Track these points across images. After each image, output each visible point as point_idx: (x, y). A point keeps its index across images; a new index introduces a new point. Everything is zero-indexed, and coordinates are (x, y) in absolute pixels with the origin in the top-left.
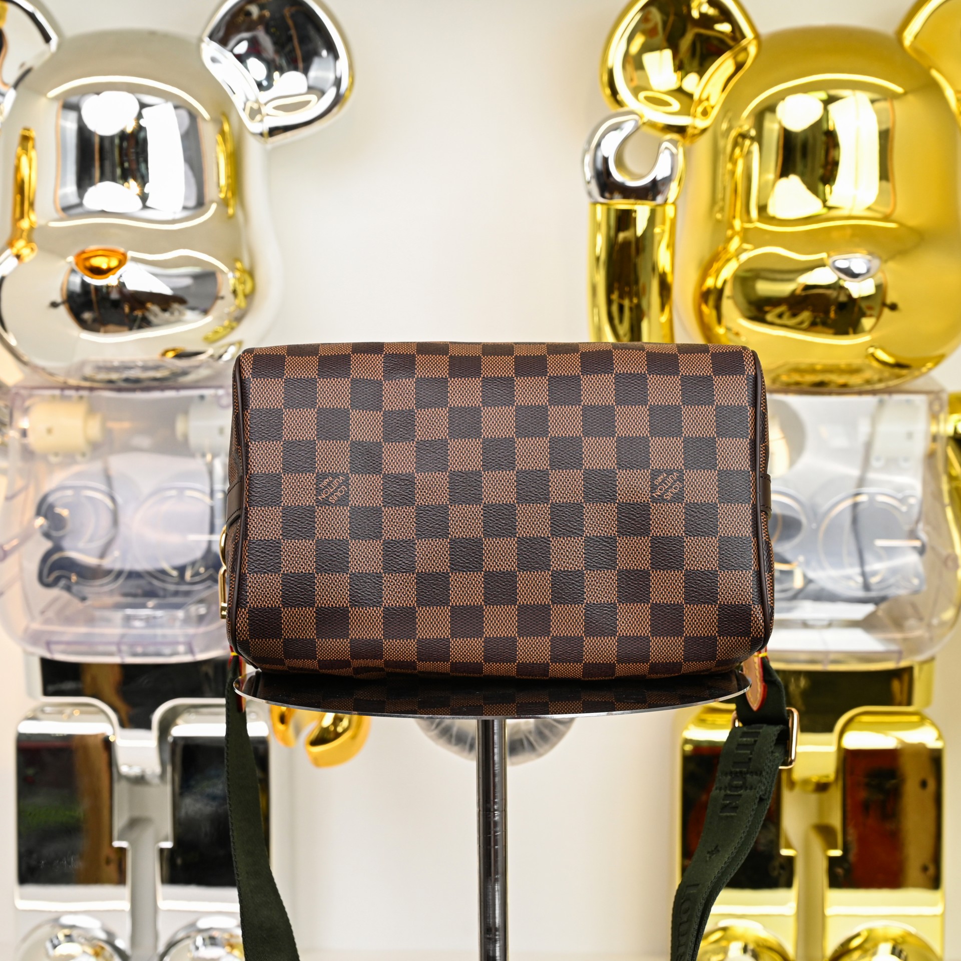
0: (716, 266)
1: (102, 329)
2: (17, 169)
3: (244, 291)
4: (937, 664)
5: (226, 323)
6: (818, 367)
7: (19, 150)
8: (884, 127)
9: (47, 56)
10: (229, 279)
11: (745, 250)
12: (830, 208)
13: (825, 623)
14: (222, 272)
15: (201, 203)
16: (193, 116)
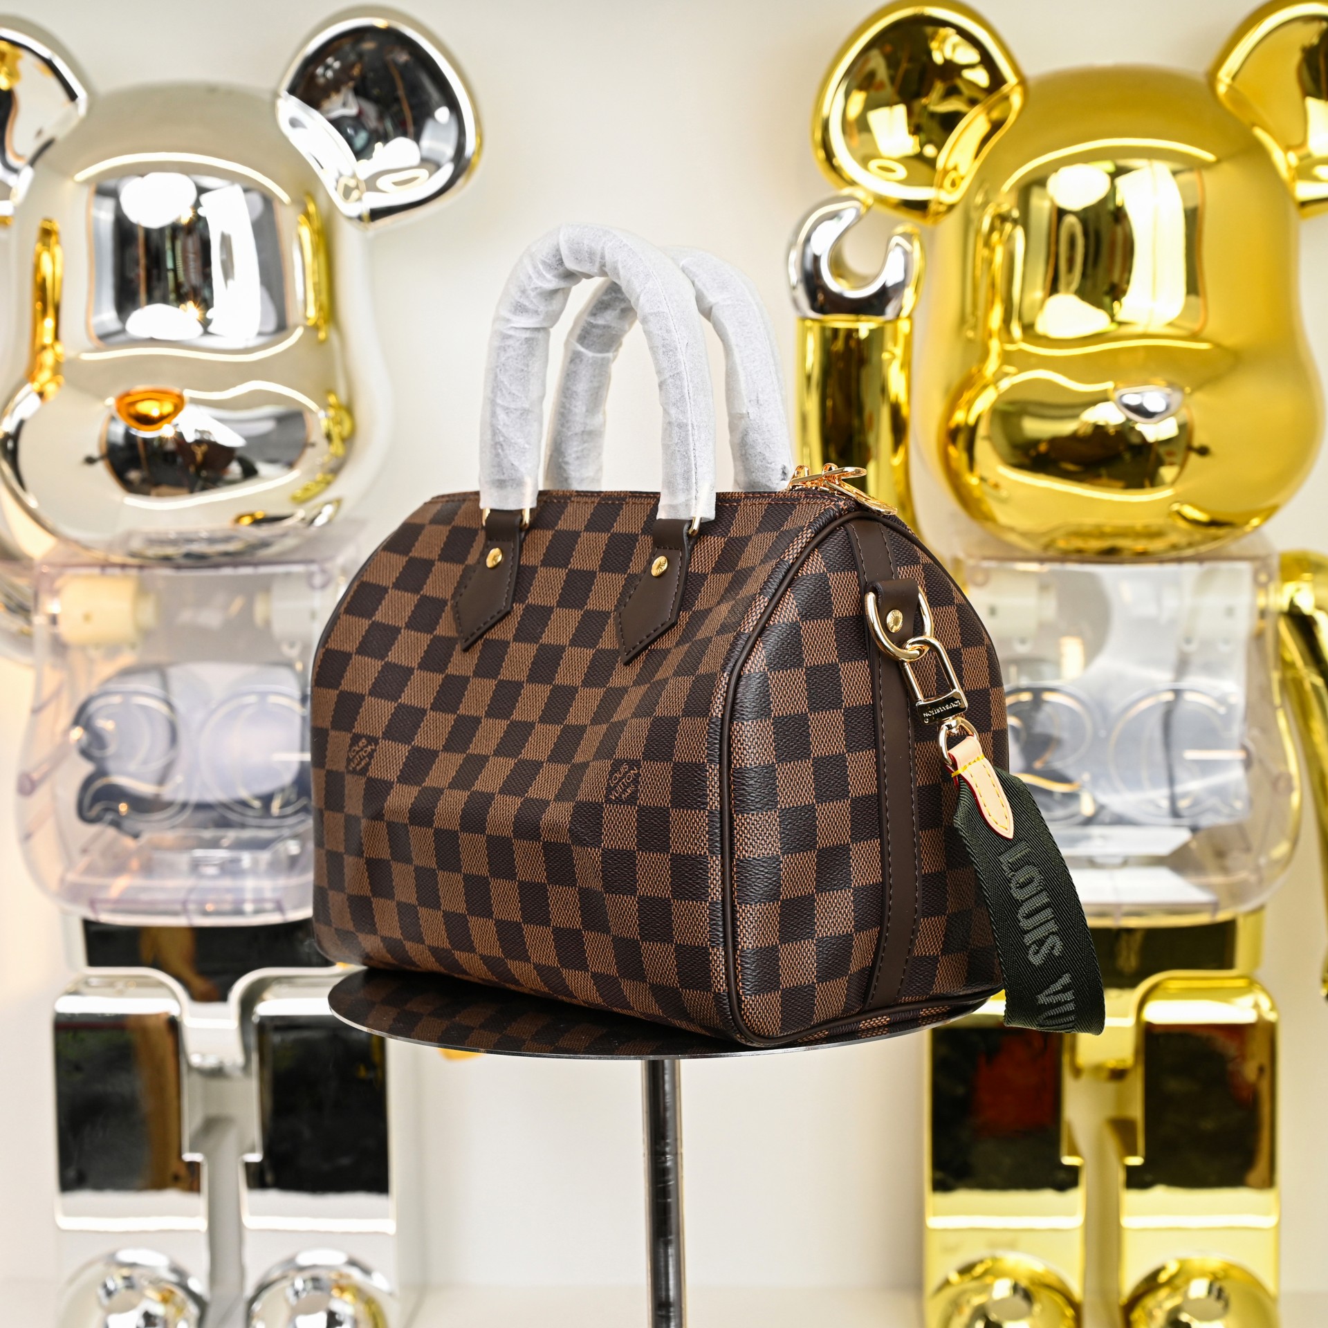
0: (967, 396)
1: (154, 491)
2: (37, 268)
3: (340, 434)
4: (1268, 914)
5: (319, 476)
6: (1108, 529)
7: (39, 246)
8: (1191, 204)
9: (74, 123)
10: (320, 420)
11: (1006, 375)
12: (1121, 324)
13: (1118, 860)
14: (311, 411)
15: (282, 327)
16: (268, 201)
